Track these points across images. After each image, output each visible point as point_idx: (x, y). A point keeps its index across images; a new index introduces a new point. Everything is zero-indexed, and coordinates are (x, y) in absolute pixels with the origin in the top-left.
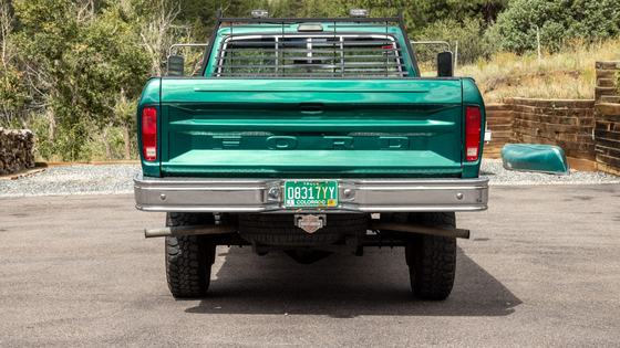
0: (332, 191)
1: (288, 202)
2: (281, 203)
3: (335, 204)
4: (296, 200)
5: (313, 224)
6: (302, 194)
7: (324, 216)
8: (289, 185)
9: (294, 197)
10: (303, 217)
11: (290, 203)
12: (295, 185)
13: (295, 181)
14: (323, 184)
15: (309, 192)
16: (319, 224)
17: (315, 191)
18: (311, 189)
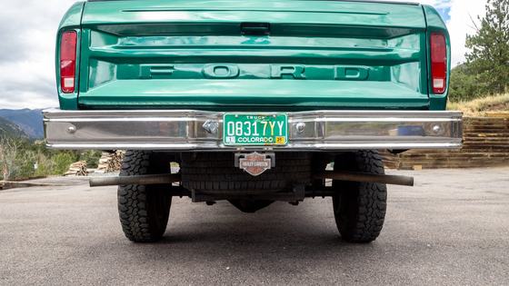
0: (280, 127)
1: (228, 139)
2: (219, 141)
3: (284, 141)
4: (237, 137)
5: (259, 164)
6: (245, 130)
7: (274, 155)
8: (228, 118)
9: (235, 134)
10: (246, 155)
11: (229, 141)
12: (235, 119)
13: (237, 114)
14: (270, 118)
15: (252, 128)
16: (266, 165)
17: (260, 126)
18: (255, 124)
